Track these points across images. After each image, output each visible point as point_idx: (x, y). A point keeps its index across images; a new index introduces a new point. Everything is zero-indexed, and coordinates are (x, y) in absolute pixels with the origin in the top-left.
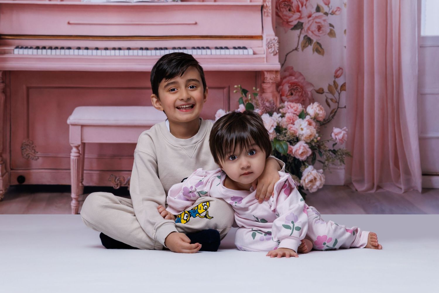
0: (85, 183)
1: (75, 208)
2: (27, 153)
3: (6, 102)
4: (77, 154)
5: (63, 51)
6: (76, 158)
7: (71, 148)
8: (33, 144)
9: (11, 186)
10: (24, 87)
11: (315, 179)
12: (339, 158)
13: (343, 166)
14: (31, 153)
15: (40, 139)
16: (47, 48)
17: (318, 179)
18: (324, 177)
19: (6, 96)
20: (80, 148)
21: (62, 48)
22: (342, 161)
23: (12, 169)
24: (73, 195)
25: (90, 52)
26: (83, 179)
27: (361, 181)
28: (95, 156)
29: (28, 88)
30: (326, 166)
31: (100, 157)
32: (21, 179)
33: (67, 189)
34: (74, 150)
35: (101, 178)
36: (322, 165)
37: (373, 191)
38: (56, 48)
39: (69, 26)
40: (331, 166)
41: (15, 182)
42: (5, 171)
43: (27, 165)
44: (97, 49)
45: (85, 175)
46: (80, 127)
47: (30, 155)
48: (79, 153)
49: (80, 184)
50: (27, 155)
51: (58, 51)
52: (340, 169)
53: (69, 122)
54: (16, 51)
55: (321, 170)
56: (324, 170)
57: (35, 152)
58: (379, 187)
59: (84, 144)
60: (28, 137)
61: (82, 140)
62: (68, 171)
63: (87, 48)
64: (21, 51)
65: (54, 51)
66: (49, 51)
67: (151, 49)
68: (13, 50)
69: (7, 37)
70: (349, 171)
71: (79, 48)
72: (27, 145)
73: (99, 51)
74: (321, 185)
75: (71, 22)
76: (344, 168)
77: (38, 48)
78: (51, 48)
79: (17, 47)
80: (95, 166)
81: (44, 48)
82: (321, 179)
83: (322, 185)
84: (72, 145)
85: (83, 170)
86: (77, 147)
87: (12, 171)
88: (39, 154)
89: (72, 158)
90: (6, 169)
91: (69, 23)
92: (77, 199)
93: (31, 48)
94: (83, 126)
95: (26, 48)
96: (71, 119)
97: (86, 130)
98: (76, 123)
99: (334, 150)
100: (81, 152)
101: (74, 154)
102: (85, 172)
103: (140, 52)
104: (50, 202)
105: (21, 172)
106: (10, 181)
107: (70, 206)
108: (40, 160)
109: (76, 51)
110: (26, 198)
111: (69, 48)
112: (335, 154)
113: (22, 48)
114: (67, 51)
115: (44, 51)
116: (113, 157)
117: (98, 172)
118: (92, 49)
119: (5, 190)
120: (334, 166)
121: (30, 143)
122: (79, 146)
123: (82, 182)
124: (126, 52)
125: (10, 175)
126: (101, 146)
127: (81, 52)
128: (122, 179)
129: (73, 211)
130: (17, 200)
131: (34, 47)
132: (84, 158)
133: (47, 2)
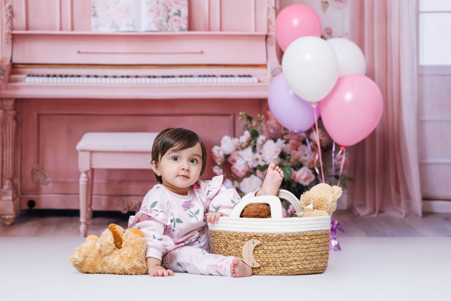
0: (95, 208)
1: (84, 232)
2: (37, 178)
3: (17, 128)
4: (86, 180)
5: (73, 79)
6: (85, 183)
7: (80, 174)
8: (43, 169)
9: (22, 210)
10: (35, 114)
14: (41, 178)
15: (49, 165)
16: (57, 76)
19: (17, 122)
20: (89, 174)
21: (72, 76)
22: (345, 186)
23: (22, 194)
24: (82, 219)
25: (99, 80)
26: (91, 204)
27: (363, 206)
28: (103, 181)
29: (39, 115)
31: (109, 182)
32: (32, 203)
33: (75, 213)
34: (83, 175)
35: (109, 203)
37: (375, 215)
38: (66, 76)
39: (79, 55)
41: (25, 207)
42: (15, 196)
43: (37, 190)
44: (106, 77)
45: (94, 200)
46: (88, 154)
47: (40, 180)
49: (89, 209)
50: (37, 180)
51: (68, 79)
53: (78, 148)
54: (28, 80)
57: (45, 177)
58: (381, 212)
59: (93, 170)
60: (38, 162)
61: (91, 165)
62: (77, 196)
63: (96, 76)
64: (32, 79)
65: (64, 79)
66: (60, 79)
67: (159, 77)
68: (25, 78)
69: (19, 66)
70: (352, 196)
71: (88, 76)
72: (37, 170)
73: (108, 79)
75: (81, 51)
76: (347, 193)
77: (48, 76)
78: (61, 76)
79: (29, 75)
80: (103, 190)
81: (55, 76)
84: (81, 171)
85: (92, 195)
86: (86, 173)
87: (23, 196)
88: (49, 179)
89: (81, 183)
90: (17, 193)
91: (79, 52)
92: (85, 224)
93: (42, 76)
94: (92, 152)
95: (38, 76)
96: (81, 145)
97: (95, 155)
98: (86, 150)
99: (336, 175)
100: (90, 178)
101: (83, 180)
102: (94, 197)
103: (148, 80)
104: (59, 226)
105: (31, 197)
106: (20, 205)
107: (79, 230)
108: (50, 185)
109: (86, 79)
110: (36, 222)
111: (79, 76)
112: (338, 179)
113: (33, 76)
114: (77, 79)
115: (55, 79)
116: (121, 182)
117: (106, 197)
118: (101, 77)
119: (16, 214)
121: (40, 168)
122: (88, 171)
123: (90, 207)
124: (135, 80)
125: (21, 200)
126: (110, 171)
127: (90, 80)
128: (130, 204)
129: (82, 235)
130: (28, 224)
131: (45, 75)
132: (92, 183)
133: (58, 32)
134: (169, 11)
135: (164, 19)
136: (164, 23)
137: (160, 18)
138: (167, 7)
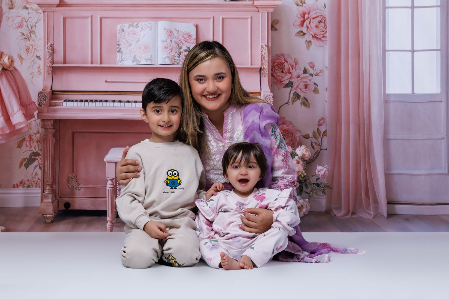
1: (110, 229)
2: (72, 184)
3: (56, 144)
4: (112, 186)
5: (101, 103)
6: (111, 189)
7: (108, 181)
8: (76, 177)
9: (59, 211)
10: (70, 131)
11: (302, 206)
12: (321, 190)
13: (325, 197)
14: (75, 184)
15: (82, 173)
16: (89, 101)
17: (304, 206)
18: (309, 205)
19: (56, 139)
20: (114, 181)
21: (101, 101)
22: (324, 192)
23: (60, 197)
24: (108, 218)
25: (122, 104)
27: (339, 208)
29: (73, 133)
30: (310, 196)
32: (67, 205)
33: (103, 213)
34: (110, 182)
36: (308, 195)
37: (348, 216)
38: (96, 101)
39: (107, 84)
40: (315, 196)
41: (63, 208)
42: (54, 199)
43: (72, 194)
44: (128, 102)
46: (114, 164)
47: (74, 186)
48: (113, 185)
49: (114, 210)
50: (72, 186)
51: (97, 103)
52: (322, 198)
53: (105, 160)
54: (65, 104)
55: (307, 200)
56: (309, 199)
57: (78, 184)
58: (353, 213)
60: (73, 172)
62: (104, 199)
63: (120, 101)
64: (68, 103)
65: (94, 103)
66: (90, 103)
68: (63, 103)
69: (58, 93)
70: (329, 201)
71: (114, 101)
72: (72, 178)
73: (130, 104)
74: (306, 211)
75: (107, 81)
76: (326, 198)
77: (81, 101)
78: (92, 101)
79: (65, 101)
81: (87, 101)
82: (307, 207)
83: (308, 211)
84: (107, 178)
86: (112, 180)
87: (60, 199)
88: (81, 185)
89: (108, 188)
90: (55, 197)
91: (106, 81)
92: (111, 222)
93: (76, 101)
95: (72, 101)
96: (107, 158)
98: (111, 161)
99: (317, 183)
100: (115, 184)
101: (109, 185)
104: (89, 224)
105: (67, 200)
106: (58, 206)
108: (82, 190)
109: (112, 104)
110: (71, 220)
111: (106, 101)
112: (318, 186)
113: (69, 101)
114: (105, 103)
115: (86, 103)
118: (124, 102)
119: (55, 214)
120: (317, 196)
121: (74, 176)
122: (114, 179)
125: (59, 202)
127: (116, 104)
131: (79, 100)
133: (90, 65)
134: (180, 48)
135: (176, 55)
136: (177, 58)
137: (173, 53)
138: (178, 45)
